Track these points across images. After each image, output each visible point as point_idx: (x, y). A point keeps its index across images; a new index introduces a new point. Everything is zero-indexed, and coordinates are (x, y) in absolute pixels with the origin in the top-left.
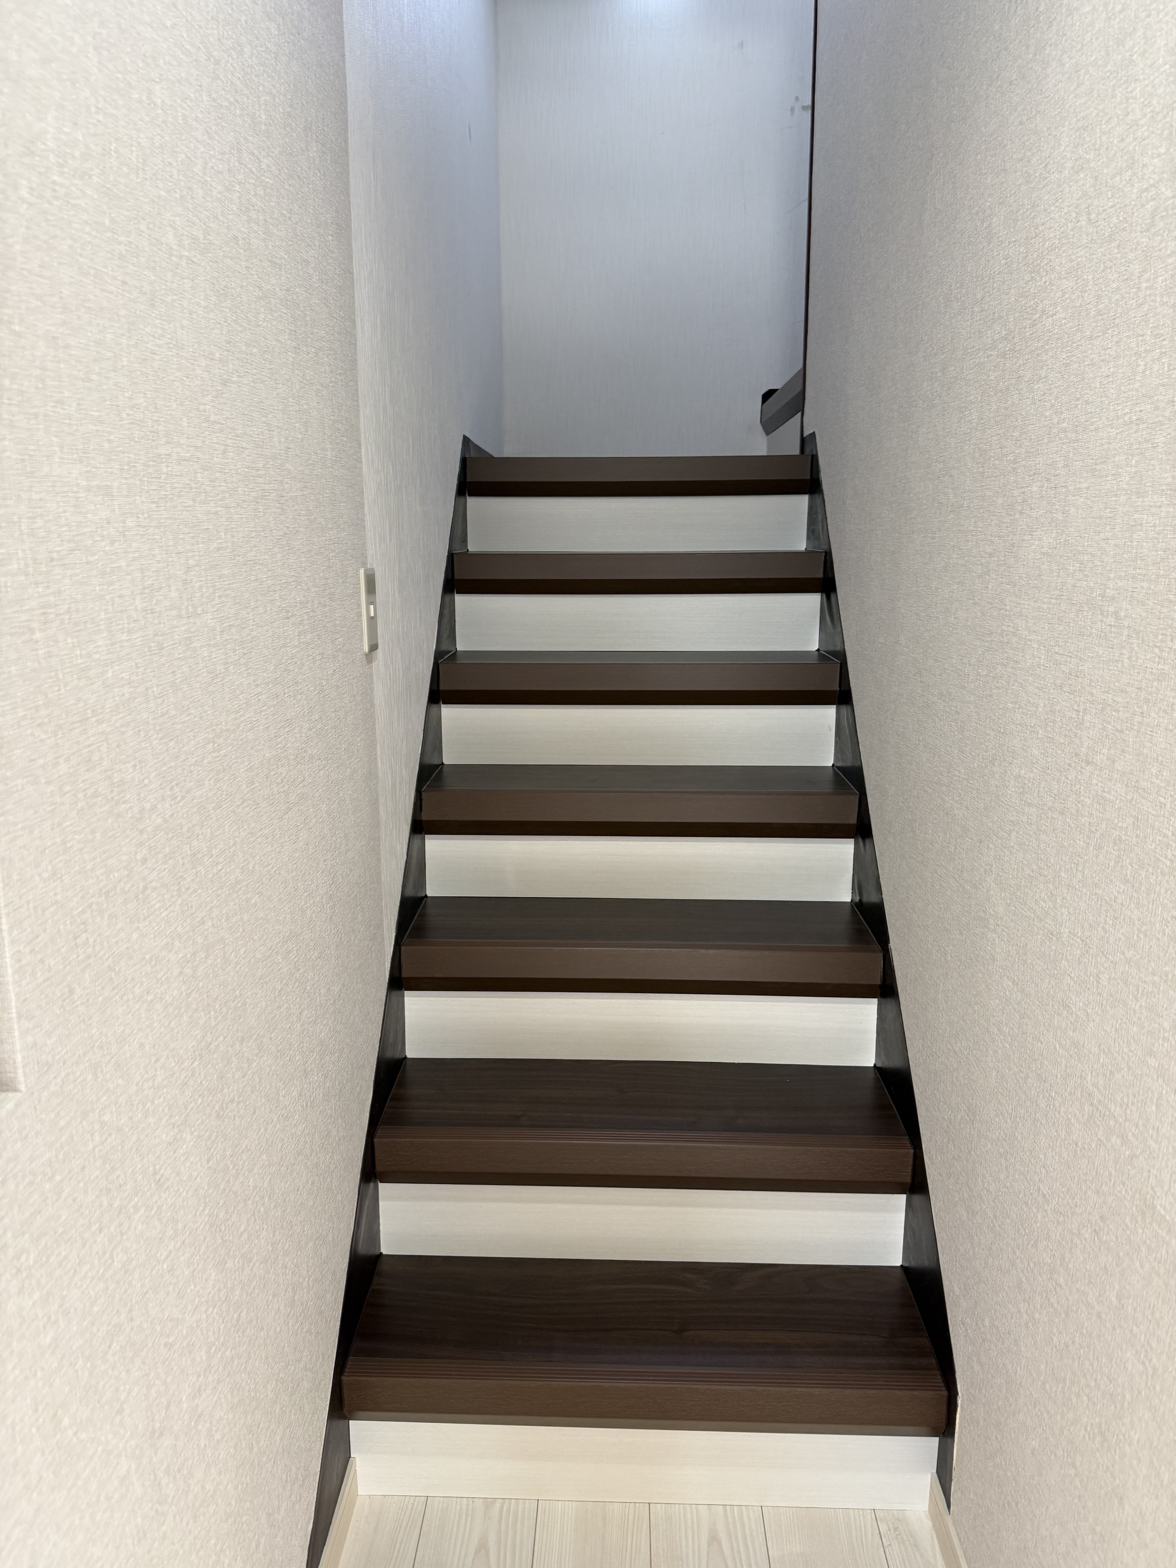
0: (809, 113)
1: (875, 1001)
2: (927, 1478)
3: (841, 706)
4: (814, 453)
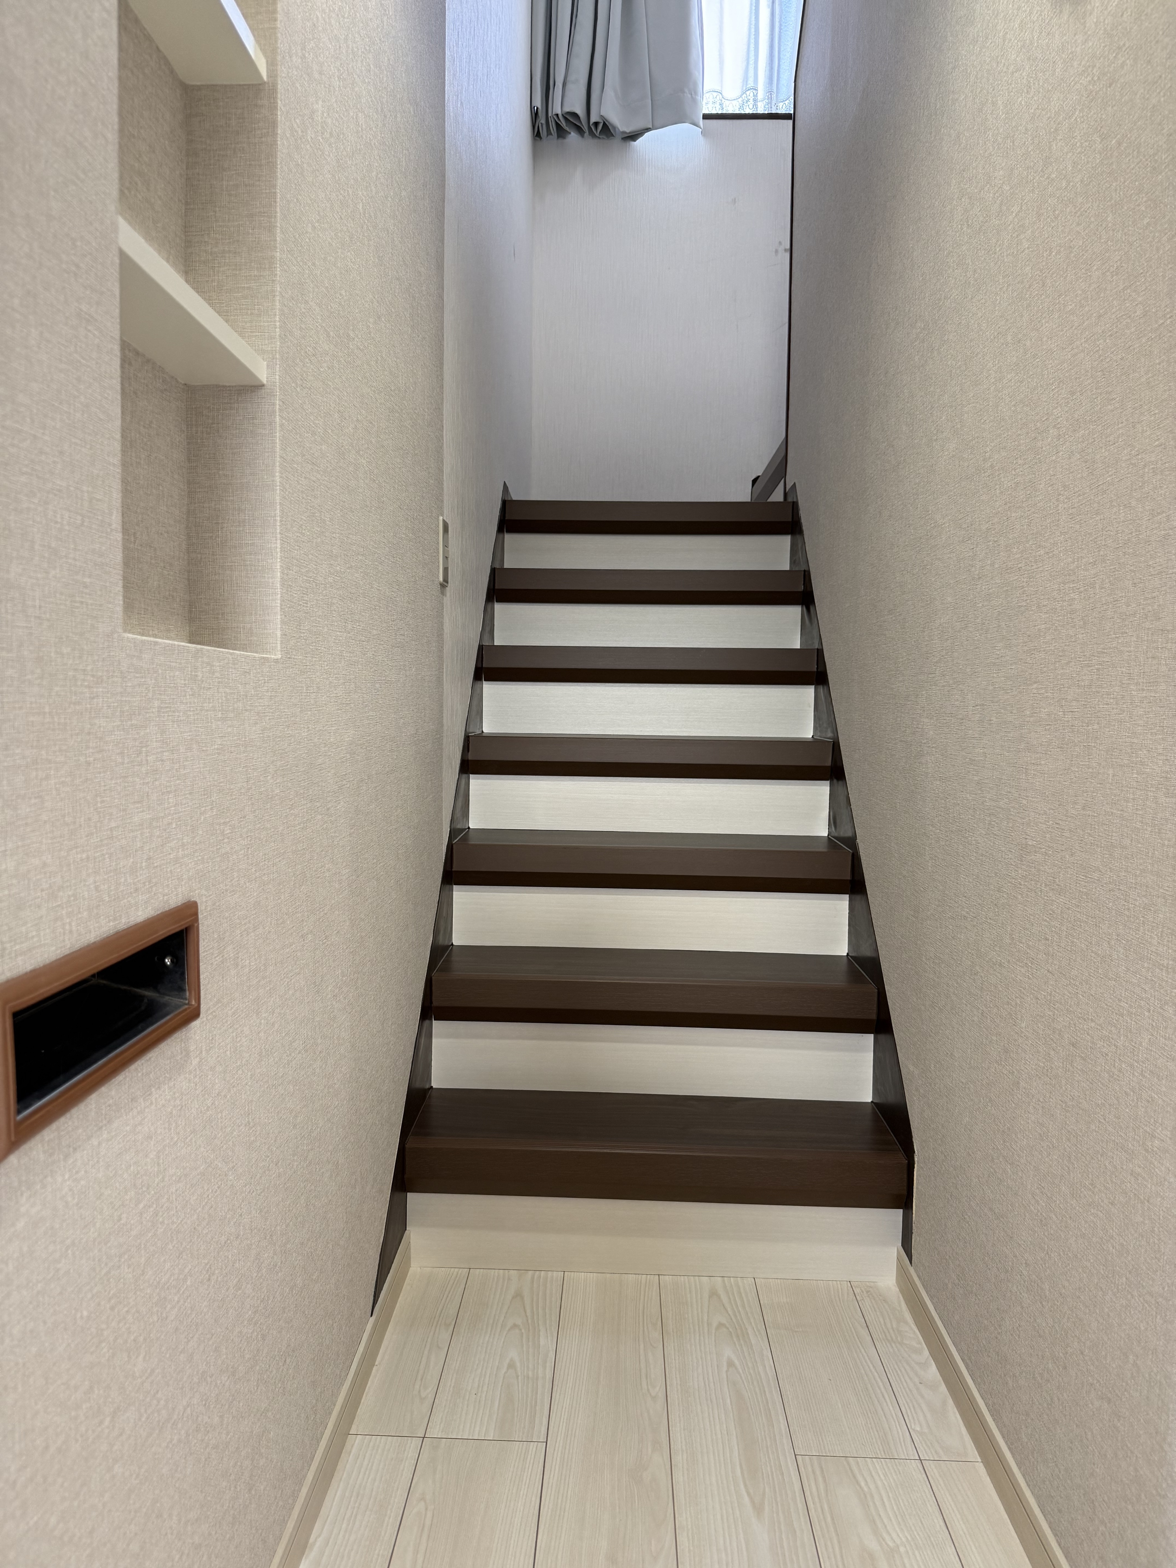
0: (788, 255)
1: (847, 897)
2: (894, 1250)
3: (819, 686)
4: (795, 500)
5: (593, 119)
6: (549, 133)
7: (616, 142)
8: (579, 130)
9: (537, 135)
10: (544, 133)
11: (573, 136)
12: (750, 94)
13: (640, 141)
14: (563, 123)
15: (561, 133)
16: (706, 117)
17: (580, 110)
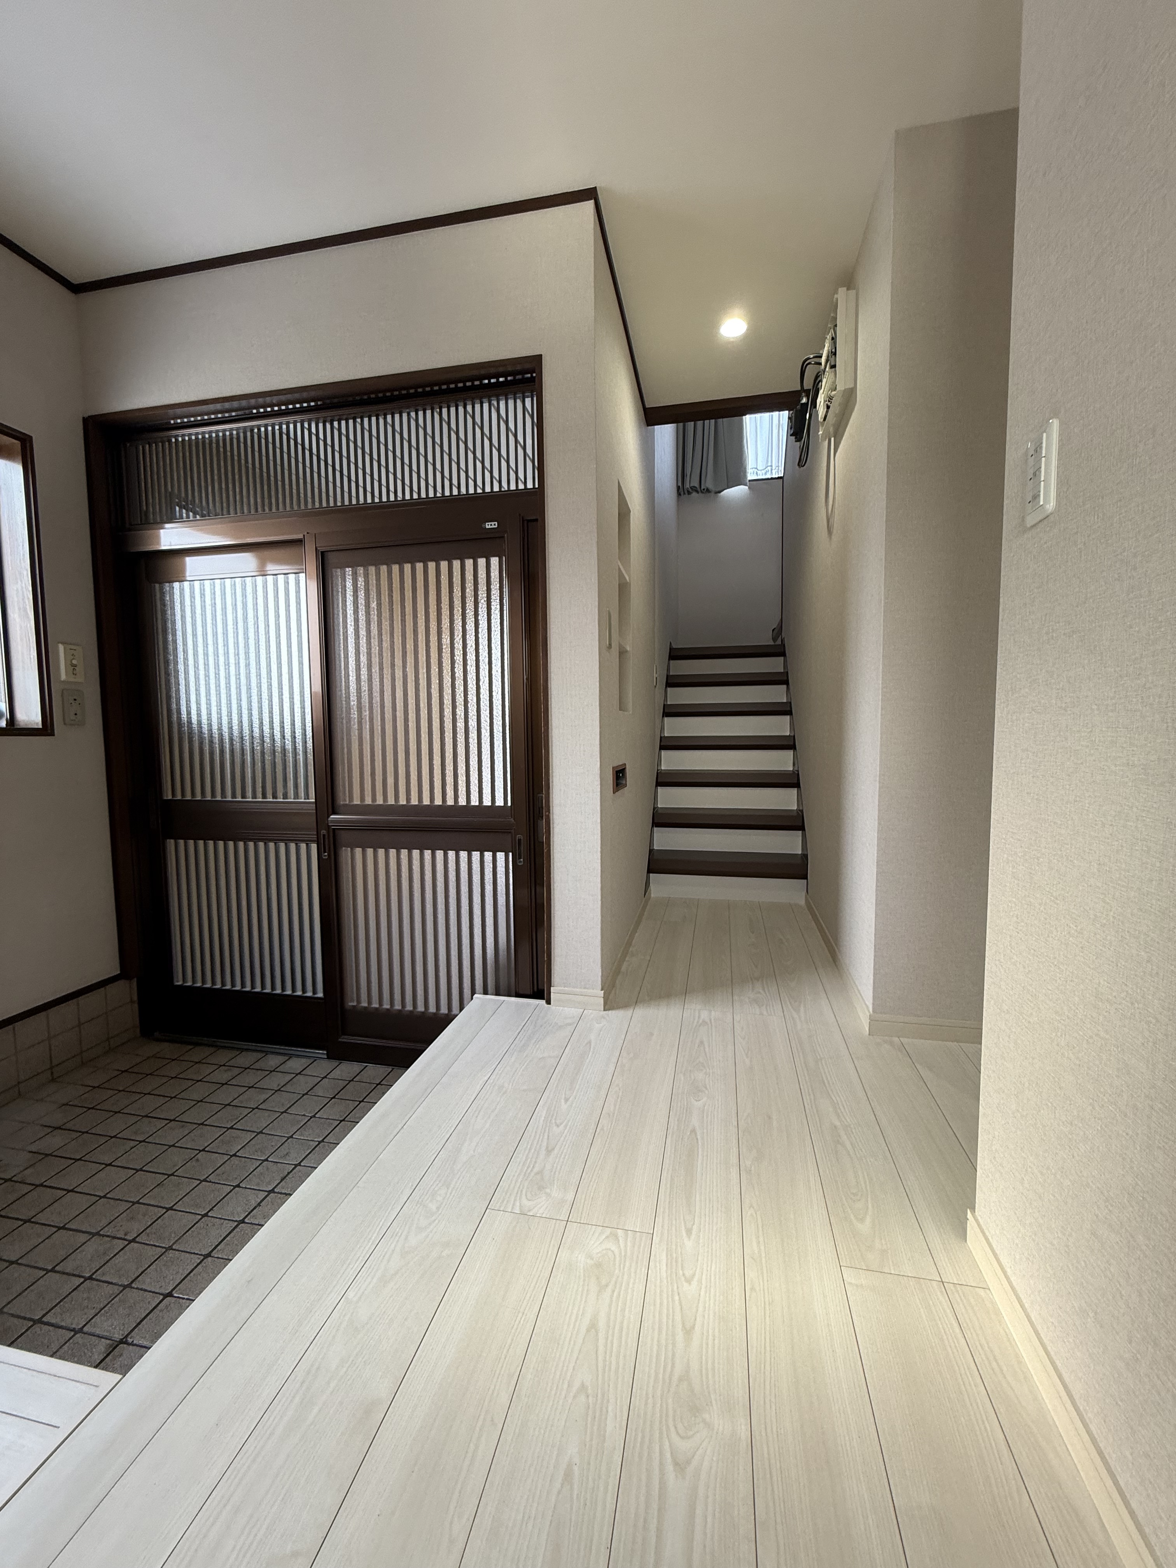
4: (786, 638)
5: (702, 488)
6: (684, 494)
7: (712, 494)
8: (697, 492)
9: (679, 494)
10: (682, 493)
11: (694, 494)
12: (769, 468)
13: (722, 493)
14: (690, 490)
15: (689, 493)
16: (749, 481)
17: (697, 485)
